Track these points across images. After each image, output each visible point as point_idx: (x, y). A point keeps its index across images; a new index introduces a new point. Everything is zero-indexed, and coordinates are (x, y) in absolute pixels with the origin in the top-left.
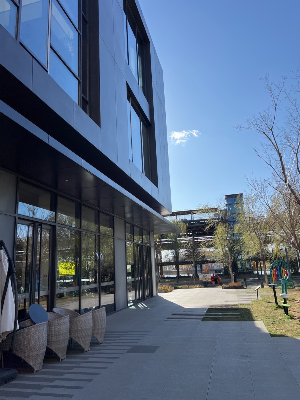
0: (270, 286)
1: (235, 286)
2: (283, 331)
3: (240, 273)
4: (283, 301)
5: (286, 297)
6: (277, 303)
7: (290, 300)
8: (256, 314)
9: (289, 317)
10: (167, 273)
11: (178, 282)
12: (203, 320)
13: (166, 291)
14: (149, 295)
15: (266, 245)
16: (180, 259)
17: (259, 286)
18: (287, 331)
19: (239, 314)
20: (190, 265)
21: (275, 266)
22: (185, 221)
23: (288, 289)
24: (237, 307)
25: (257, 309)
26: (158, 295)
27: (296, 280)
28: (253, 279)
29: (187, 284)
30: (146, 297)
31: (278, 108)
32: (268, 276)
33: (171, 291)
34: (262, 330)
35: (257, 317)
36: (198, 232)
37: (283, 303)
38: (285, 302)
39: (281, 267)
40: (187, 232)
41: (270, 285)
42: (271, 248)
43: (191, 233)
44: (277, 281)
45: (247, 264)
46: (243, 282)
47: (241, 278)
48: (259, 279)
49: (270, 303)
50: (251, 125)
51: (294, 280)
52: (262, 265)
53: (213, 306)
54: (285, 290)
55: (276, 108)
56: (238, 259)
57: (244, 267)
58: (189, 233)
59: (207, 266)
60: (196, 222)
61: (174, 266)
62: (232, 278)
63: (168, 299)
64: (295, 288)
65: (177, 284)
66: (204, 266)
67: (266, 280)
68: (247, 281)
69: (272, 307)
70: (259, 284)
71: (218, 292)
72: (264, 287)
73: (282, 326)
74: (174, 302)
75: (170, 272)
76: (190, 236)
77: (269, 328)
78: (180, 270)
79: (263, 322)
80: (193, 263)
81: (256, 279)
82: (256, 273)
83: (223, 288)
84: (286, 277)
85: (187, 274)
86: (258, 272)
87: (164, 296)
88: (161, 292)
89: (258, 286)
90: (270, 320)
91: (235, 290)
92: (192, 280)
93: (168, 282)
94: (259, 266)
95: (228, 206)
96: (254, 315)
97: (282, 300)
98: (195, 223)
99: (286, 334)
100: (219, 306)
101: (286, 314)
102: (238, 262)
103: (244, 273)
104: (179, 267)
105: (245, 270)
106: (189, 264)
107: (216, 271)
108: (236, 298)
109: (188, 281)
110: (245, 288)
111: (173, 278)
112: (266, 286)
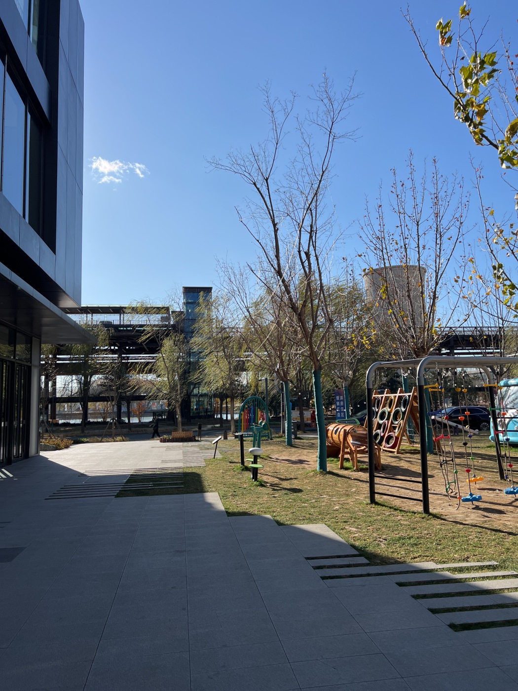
0: (236, 437)
1: (182, 437)
2: (247, 506)
3: (194, 417)
4: (253, 460)
5: (257, 453)
6: (243, 462)
7: (262, 458)
8: (209, 482)
9: (258, 483)
10: (64, 416)
11: (83, 432)
12: (117, 496)
13: (57, 448)
14: (20, 455)
15: (239, 374)
16: (91, 392)
17: (220, 437)
18: (253, 506)
19: (182, 483)
20: (109, 403)
21: (248, 406)
22: (108, 325)
23: (263, 440)
24: (181, 471)
25: (212, 473)
26: (39, 455)
27: (276, 427)
28: (212, 427)
29: (98, 436)
30: (14, 458)
31: (280, 145)
32: (236, 421)
33: (67, 447)
34: (214, 506)
35: (211, 486)
36: (130, 345)
37: (252, 462)
38: (255, 462)
39: (257, 408)
40: (110, 345)
41: (237, 434)
42: (245, 378)
43: (116, 348)
44: (248, 429)
45: (206, 402)
46: (197, 431)
47: (195, 424)
48: (221, 426)
49: (233, 463)
50: (235, 166)
51: (273, 427)
52: (229, 405)
53: (139, 470)
54: (257, 443)
55: (277, 144)
56: (192, 394)
57: (201, 407)
58: (112, 348)
59: (139, 406)
60: (129, 329)
61: (78, 405)
62: (178, 425)
63: (57, 461)
64: (272, 439)
65: (82, 435)
66: (135, 405)
67: (233, 428)
68: (202, 429)
69: (234, 470)
70: (221, 434)
71: (152, 447)
72: (227, 439)
73: (246, 499)
74: (70, 466)
75: (69, 414)
76: (113, 352)
77: (227, 503)
78: (89, 412)
79: (219, 493)
80: (115, 400)
81: (217, 427)
82: (219, 416)
83: (161, 442)
84: (261, 423)
85: (103, 418)
86: (221, 416)
87: (52, 456)
88: (47, 448)
89: (218, 437)
90: (230, 489)
91: (181, 444)
92: (109, 428)
93: (66, 431)
94: (224, 406)
95: (186, 306)
96: (206, 483)
97: (251, 458)
98: (127, 330)
99: (251, 511)
100: (151, 470)
101: (254, 480)
102: (192, 400)
103: (200, 417)
104: (89, 405)
105: (202, 413)
106: (107, 401)
107: (154, 414)
108: (181, 457)
109: (101, 431)
110: (198, 441)
111: (74, 425)
112: (231, 438)
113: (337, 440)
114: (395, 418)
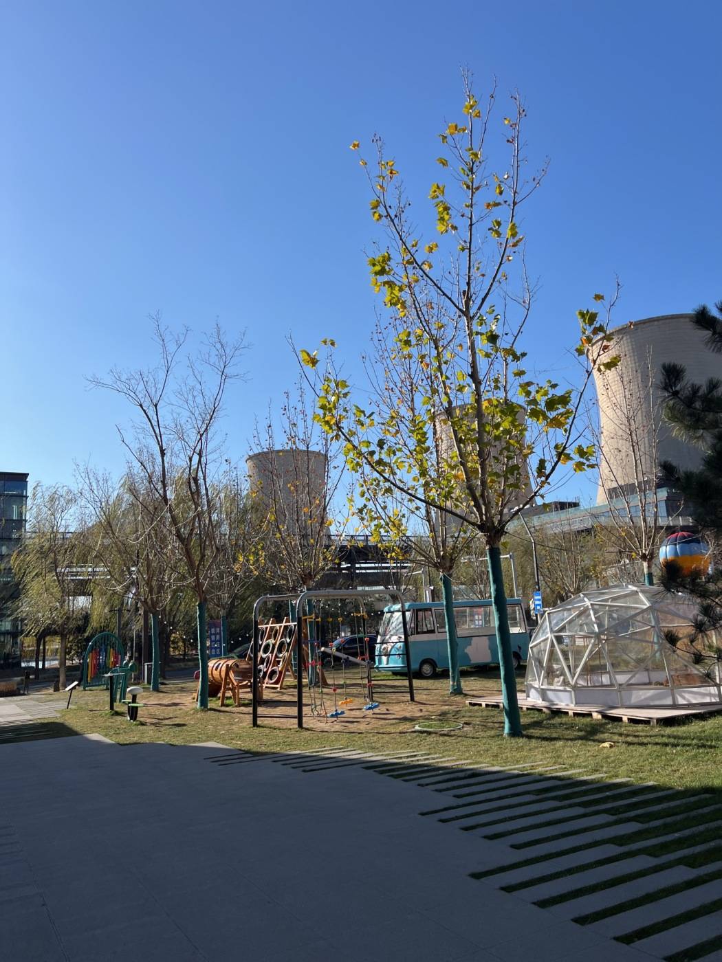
1: (1, 690)
5: (135, 693)
9: (138, 723)
24: (35, 722)
25: (76, 721)
31: (171, 374)
34: (101, 741)
35: (84, 730)
38: (134, 701)
39: (109, 647)
55: (168, 372)
67: (62, 679)
77: (113, 738)
79: (99, 734)
86: (37, 663)
96: (76, 728)
101: (132, 721)
113: (218, 676)
114: (280, 651)
